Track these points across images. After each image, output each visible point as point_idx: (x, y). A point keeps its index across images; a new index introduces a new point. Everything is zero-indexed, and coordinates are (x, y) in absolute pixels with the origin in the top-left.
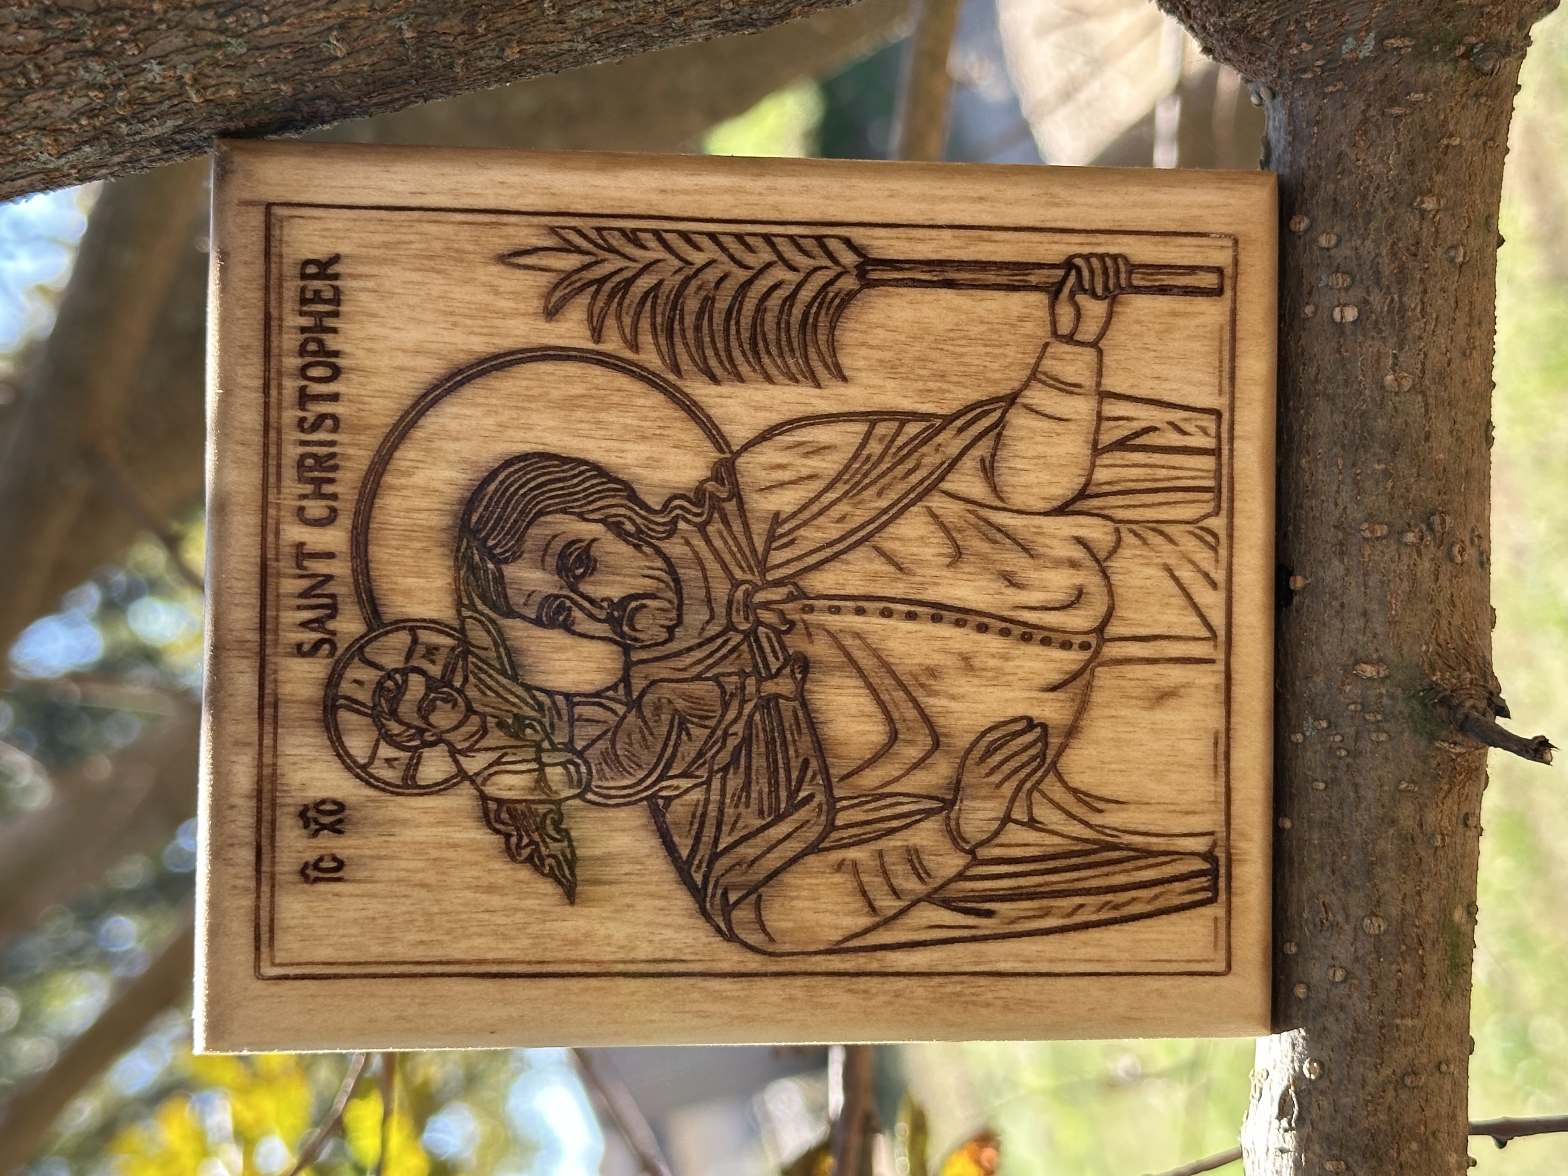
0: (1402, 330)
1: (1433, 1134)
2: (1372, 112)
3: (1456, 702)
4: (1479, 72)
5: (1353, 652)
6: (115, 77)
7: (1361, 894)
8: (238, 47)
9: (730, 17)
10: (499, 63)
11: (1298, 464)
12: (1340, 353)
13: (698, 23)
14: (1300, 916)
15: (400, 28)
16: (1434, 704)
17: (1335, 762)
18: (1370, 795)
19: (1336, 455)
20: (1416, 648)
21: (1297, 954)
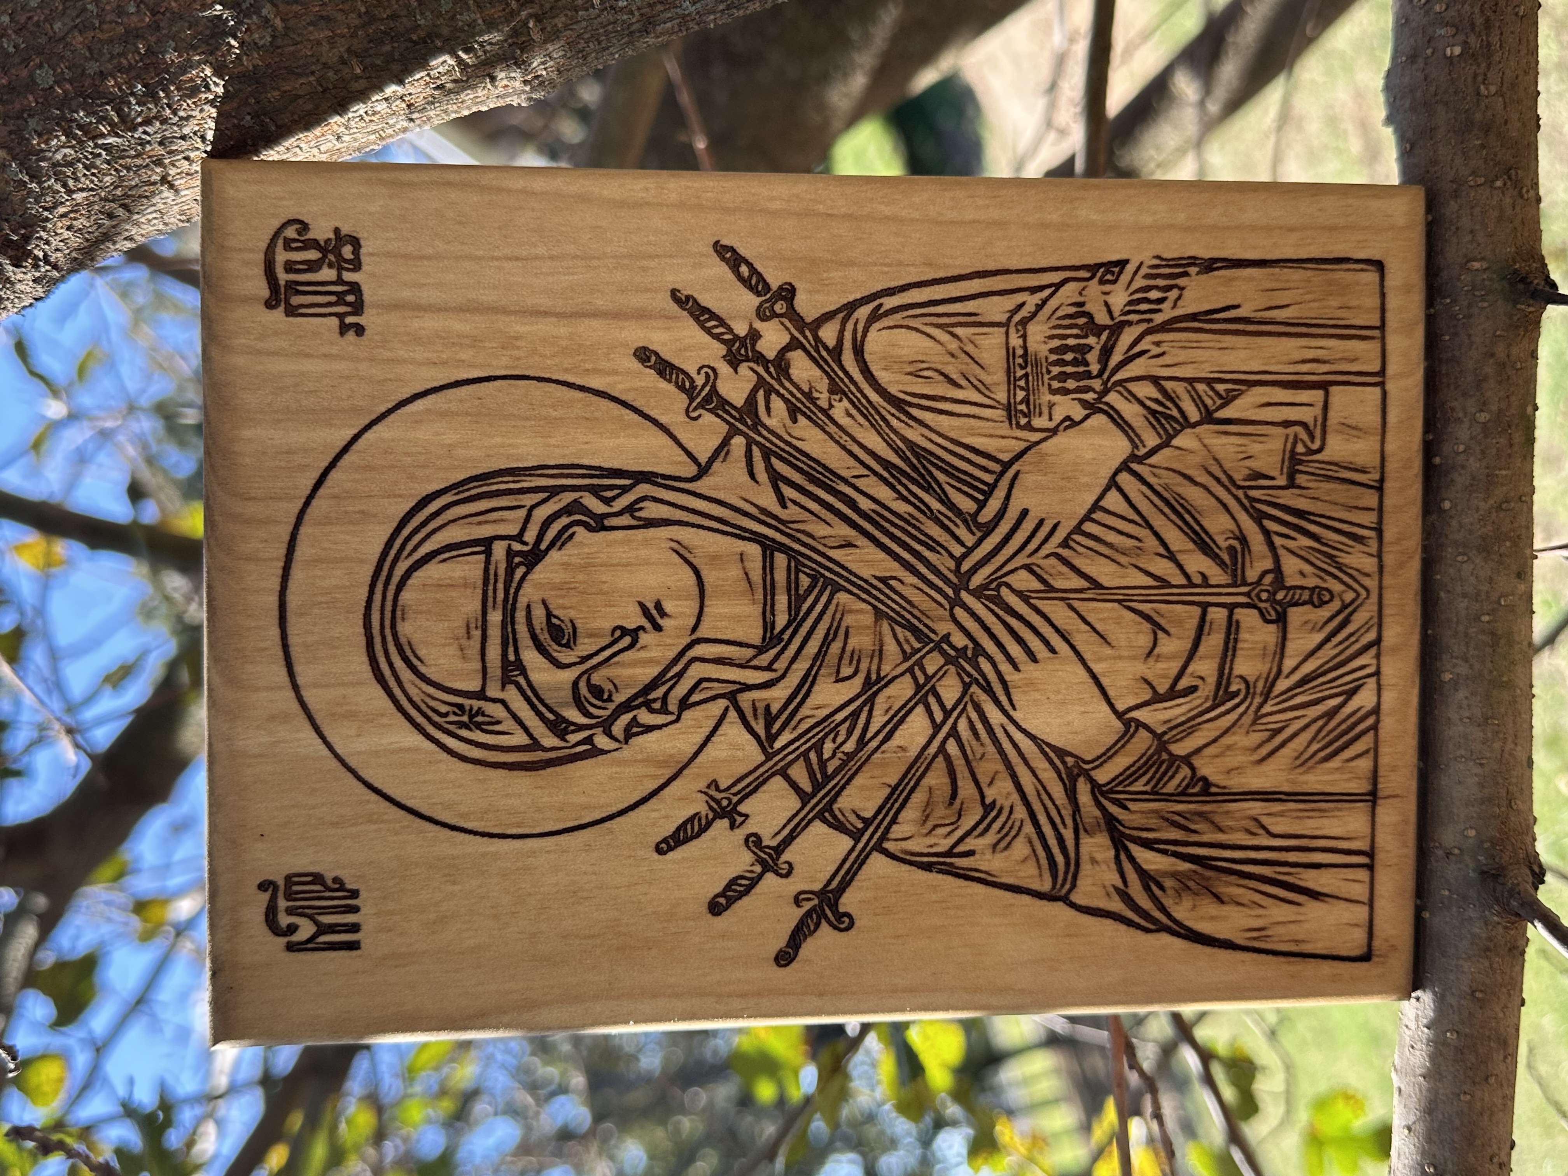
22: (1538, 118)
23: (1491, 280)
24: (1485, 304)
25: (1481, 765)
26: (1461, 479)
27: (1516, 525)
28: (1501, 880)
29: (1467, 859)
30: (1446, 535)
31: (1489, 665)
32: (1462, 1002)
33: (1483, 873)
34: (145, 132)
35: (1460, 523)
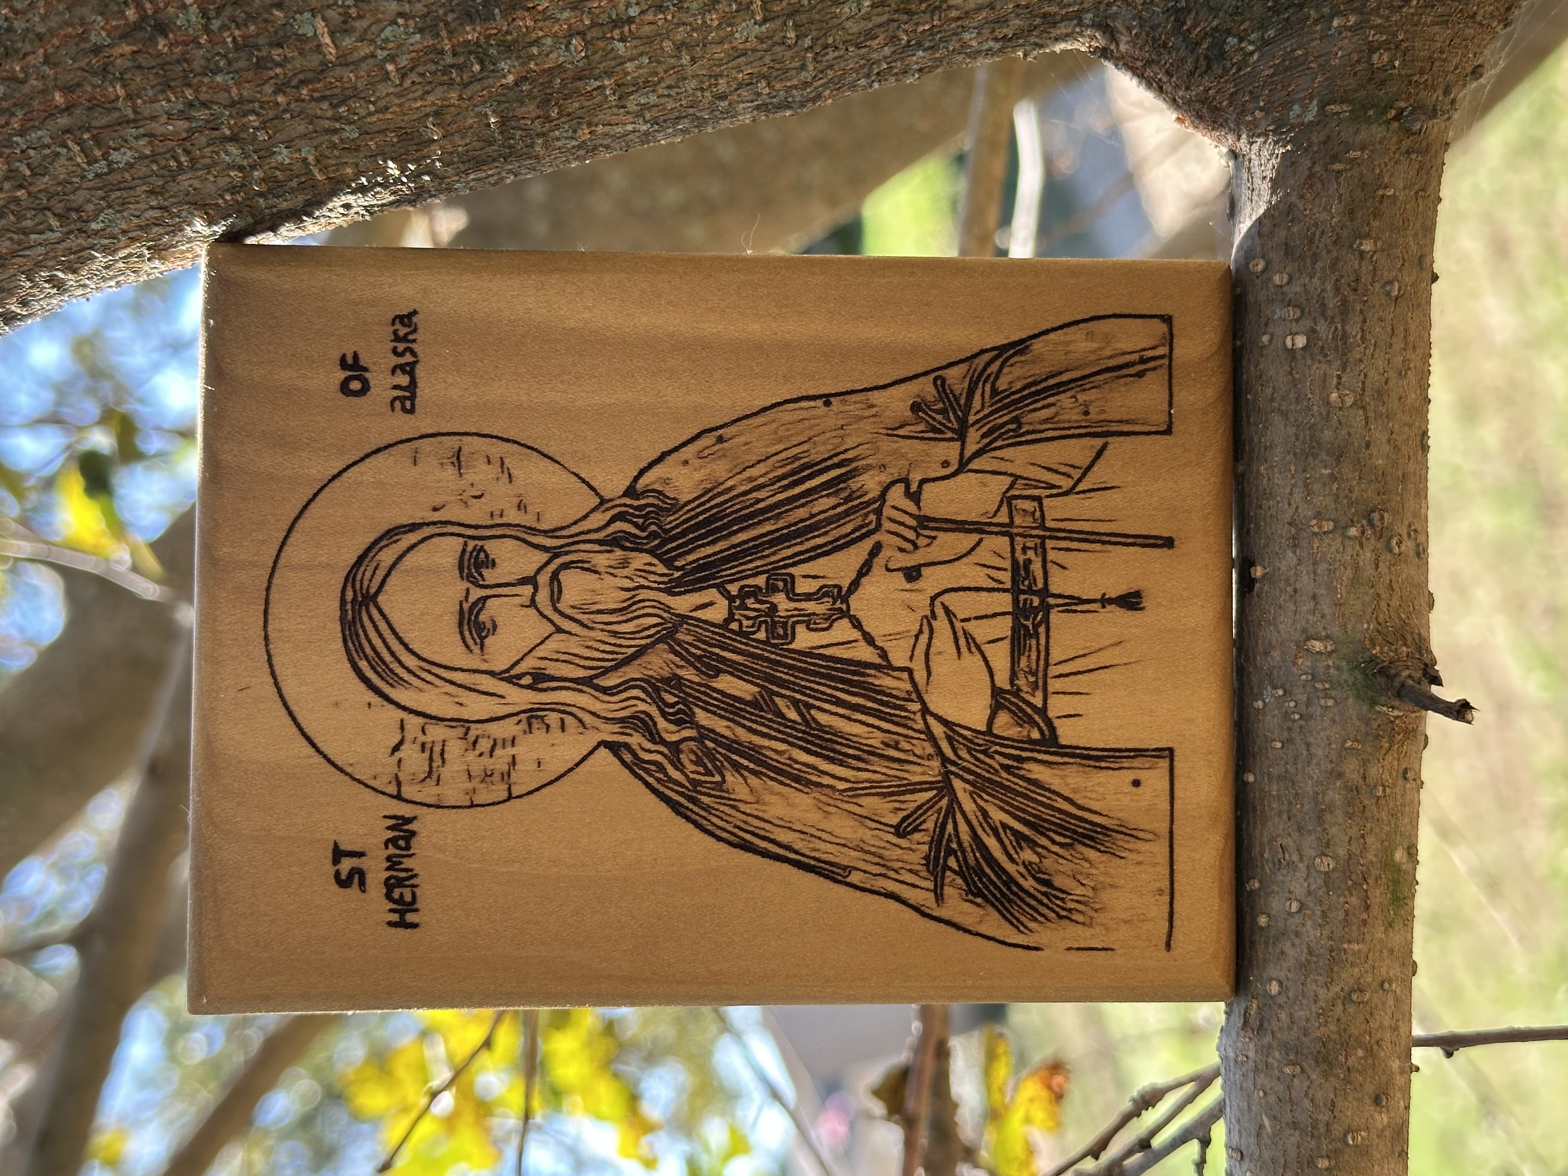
0: (1345, 355)
1: (1378, 1042)
2: (1317, 168)
3: (1393, 672)
4: (1409, 132)
5: (1304, 630)
6: (250, 161)
7: (1313, 837)
8: (350, 132)
9: (768, 101)
10: (574, 143)
11: (1258, 471)
12: (1291, 374)
13: (741, 106)
14: (1262, 856)
15: (486, 114)
16: (1374, 674)
17: (1290, 724)
18: (1320, 752)
19: (1289, 463)
20: (1359, 626)
21: (1259, 889)
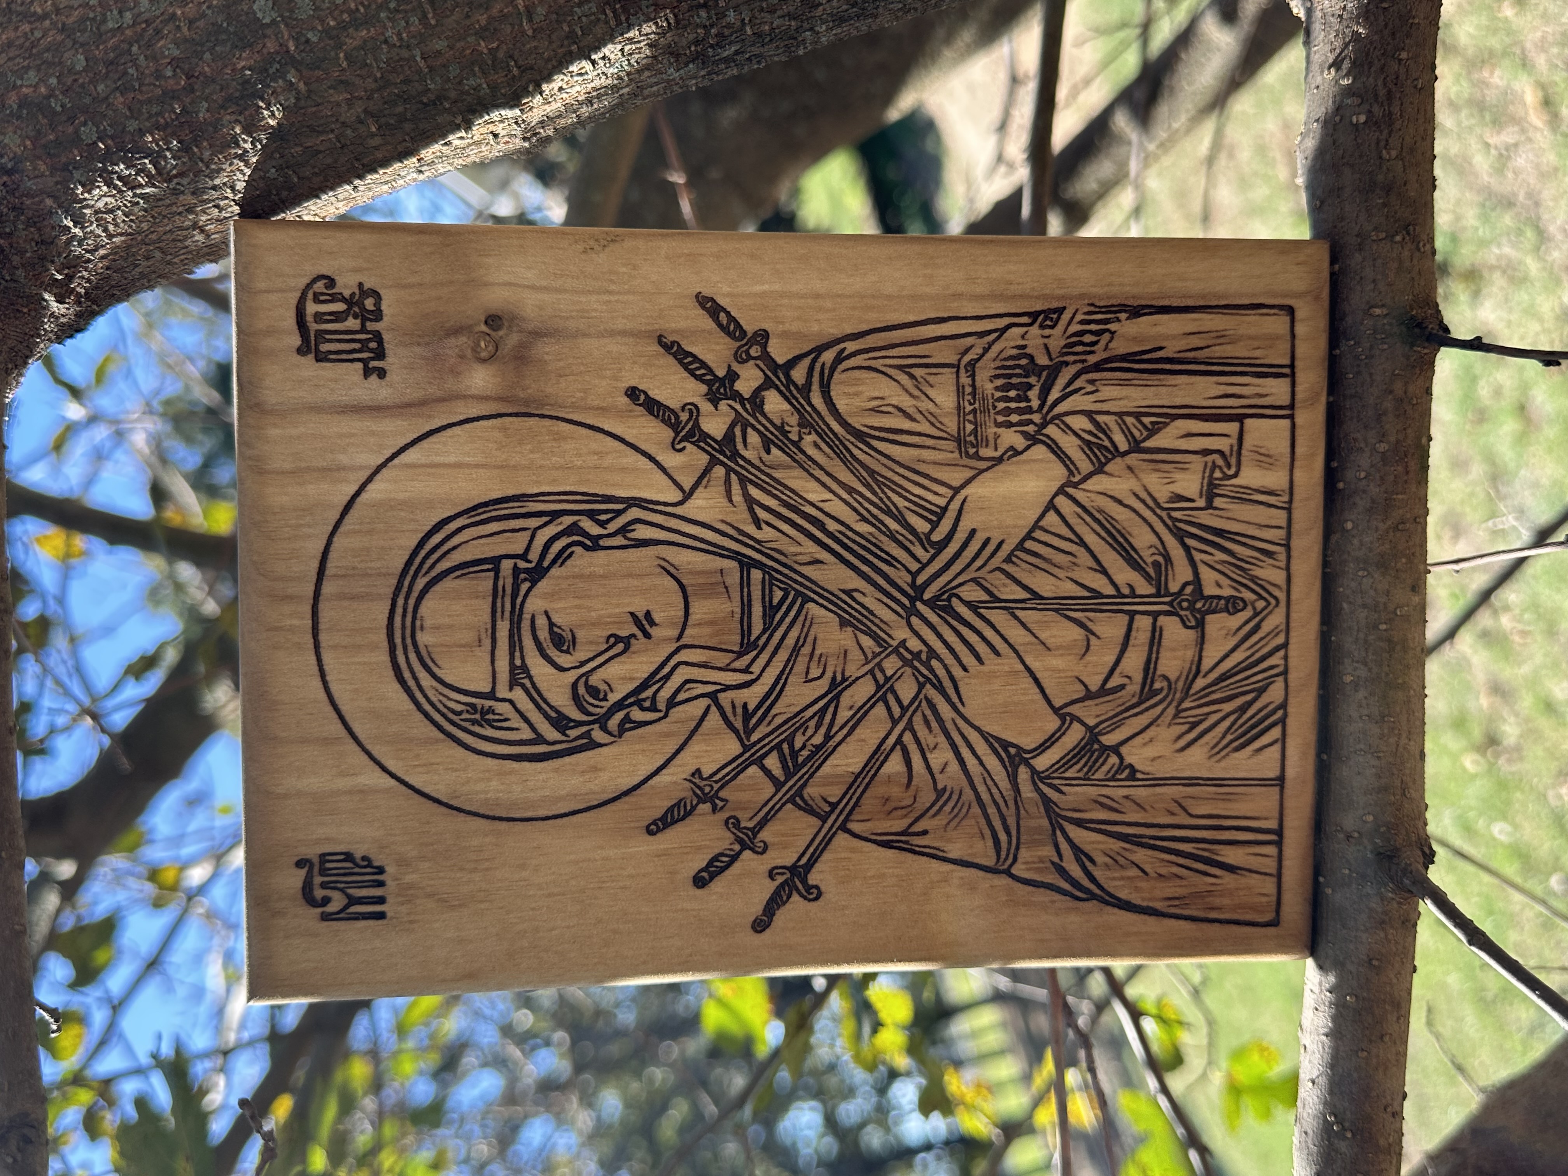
22: (1434, 179)
23: (1391, 324)
24: (1386, 346)
25: (1379, 757)
26: (1362, 503)
27: (1411, 543)
28: (1395, 860)
29: (1365, 841)
30: (1349, 553)
31: (1386, 669)
32: (1361, 969)
33: (1379, 854)
34: (178, 184)
35: (1361, 541)
